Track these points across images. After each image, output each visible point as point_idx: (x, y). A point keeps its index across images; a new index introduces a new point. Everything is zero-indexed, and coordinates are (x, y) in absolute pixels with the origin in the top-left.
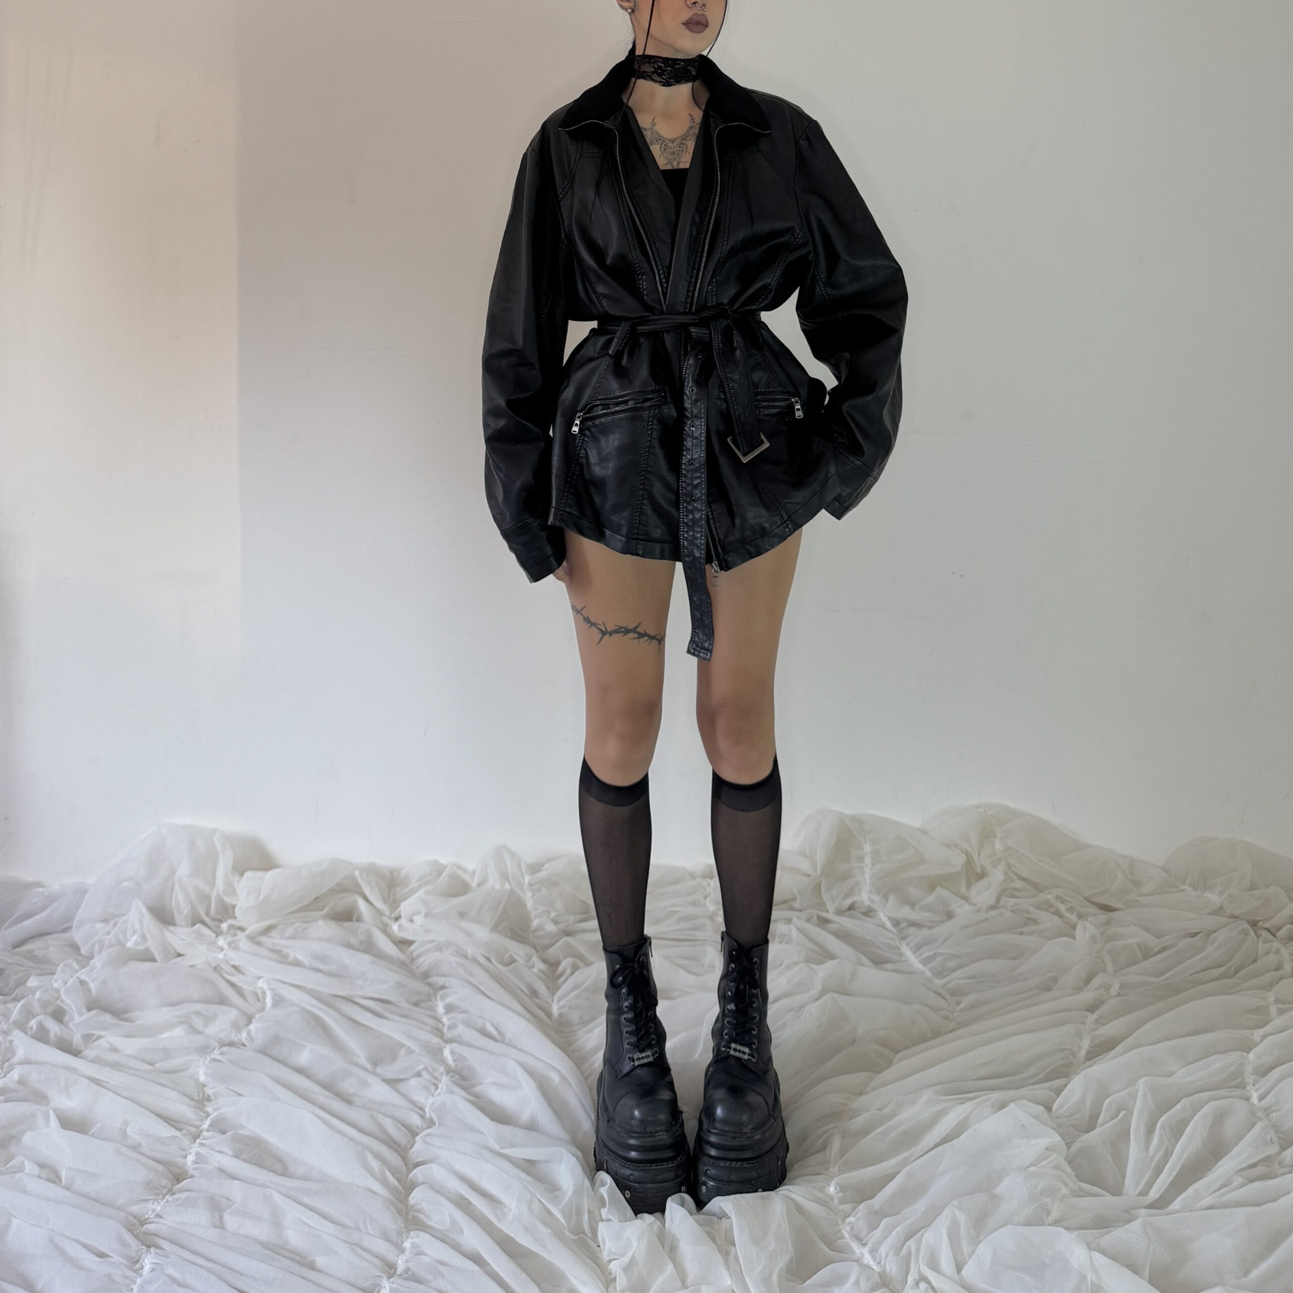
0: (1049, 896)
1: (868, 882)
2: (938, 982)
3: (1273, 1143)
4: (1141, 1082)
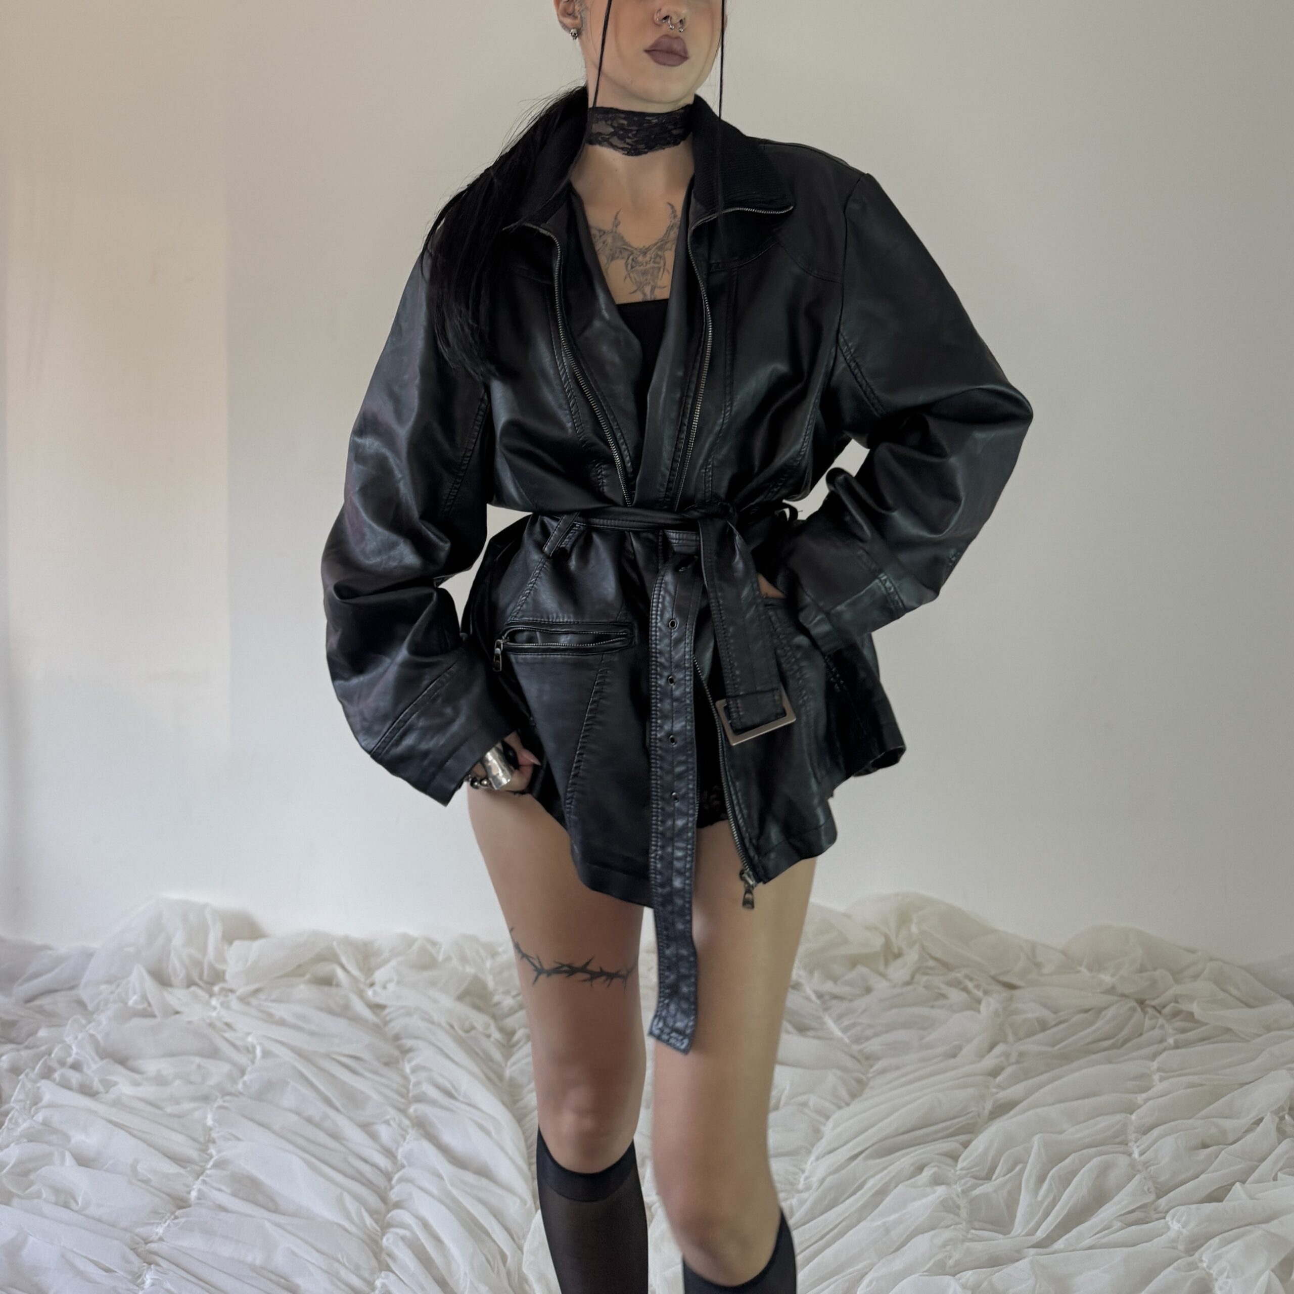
0: (958, 975)
2: (855, 1048)
3: (1150, 1192)
4: (1036, 1139)
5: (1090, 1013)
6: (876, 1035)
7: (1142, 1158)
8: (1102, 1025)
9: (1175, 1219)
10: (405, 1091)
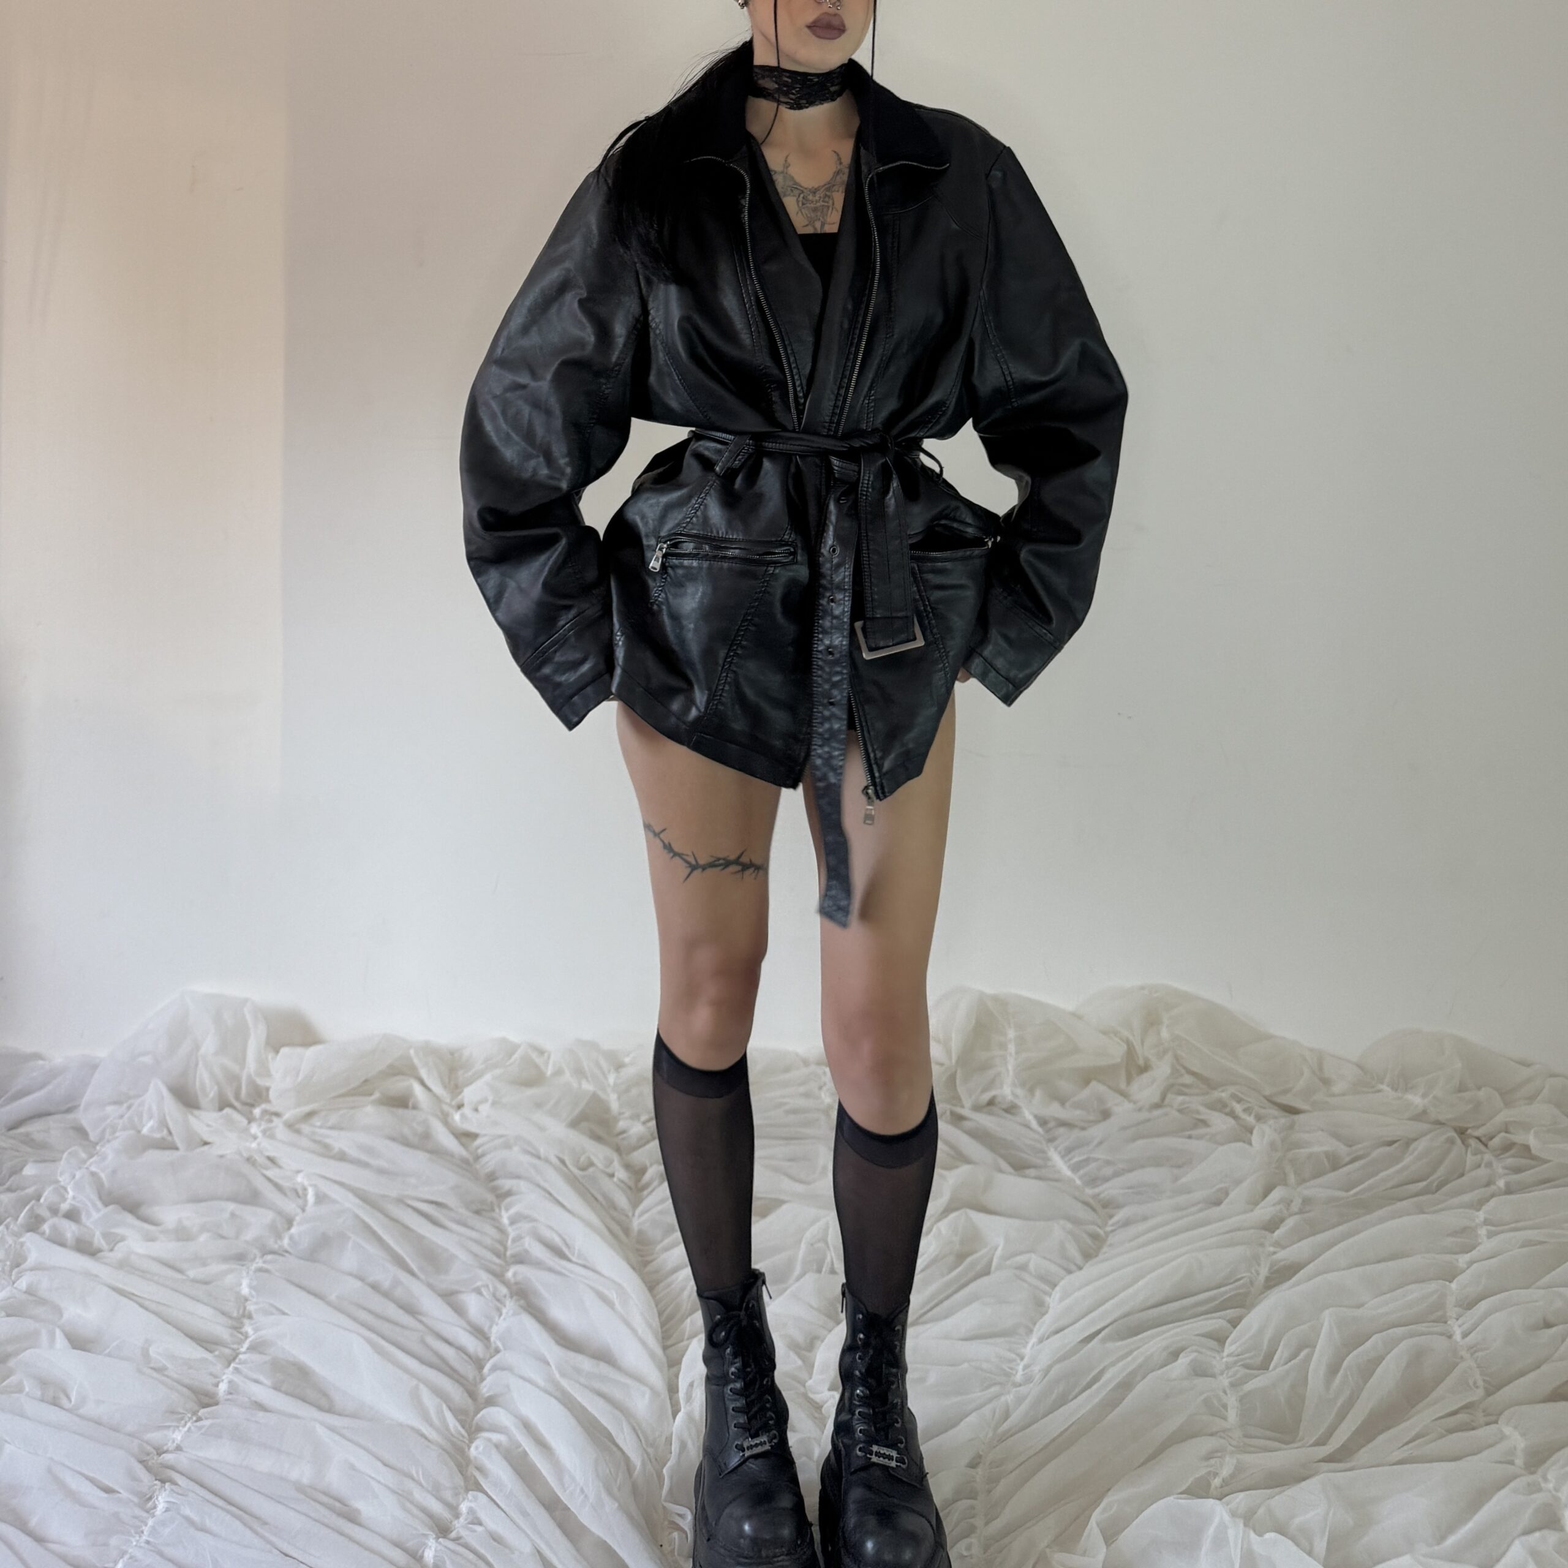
0: (1223, 1095)
1: (1011, 1073)
2: (1089, 1191)
3: (1477, 1387)
4: (1327, 1312)
5: (1396, 1145)
6: (1116, 1175)
7: (1468, 1339)
8: (1411, 1162)
9: (1511, 1424)
10: (500, 1248)
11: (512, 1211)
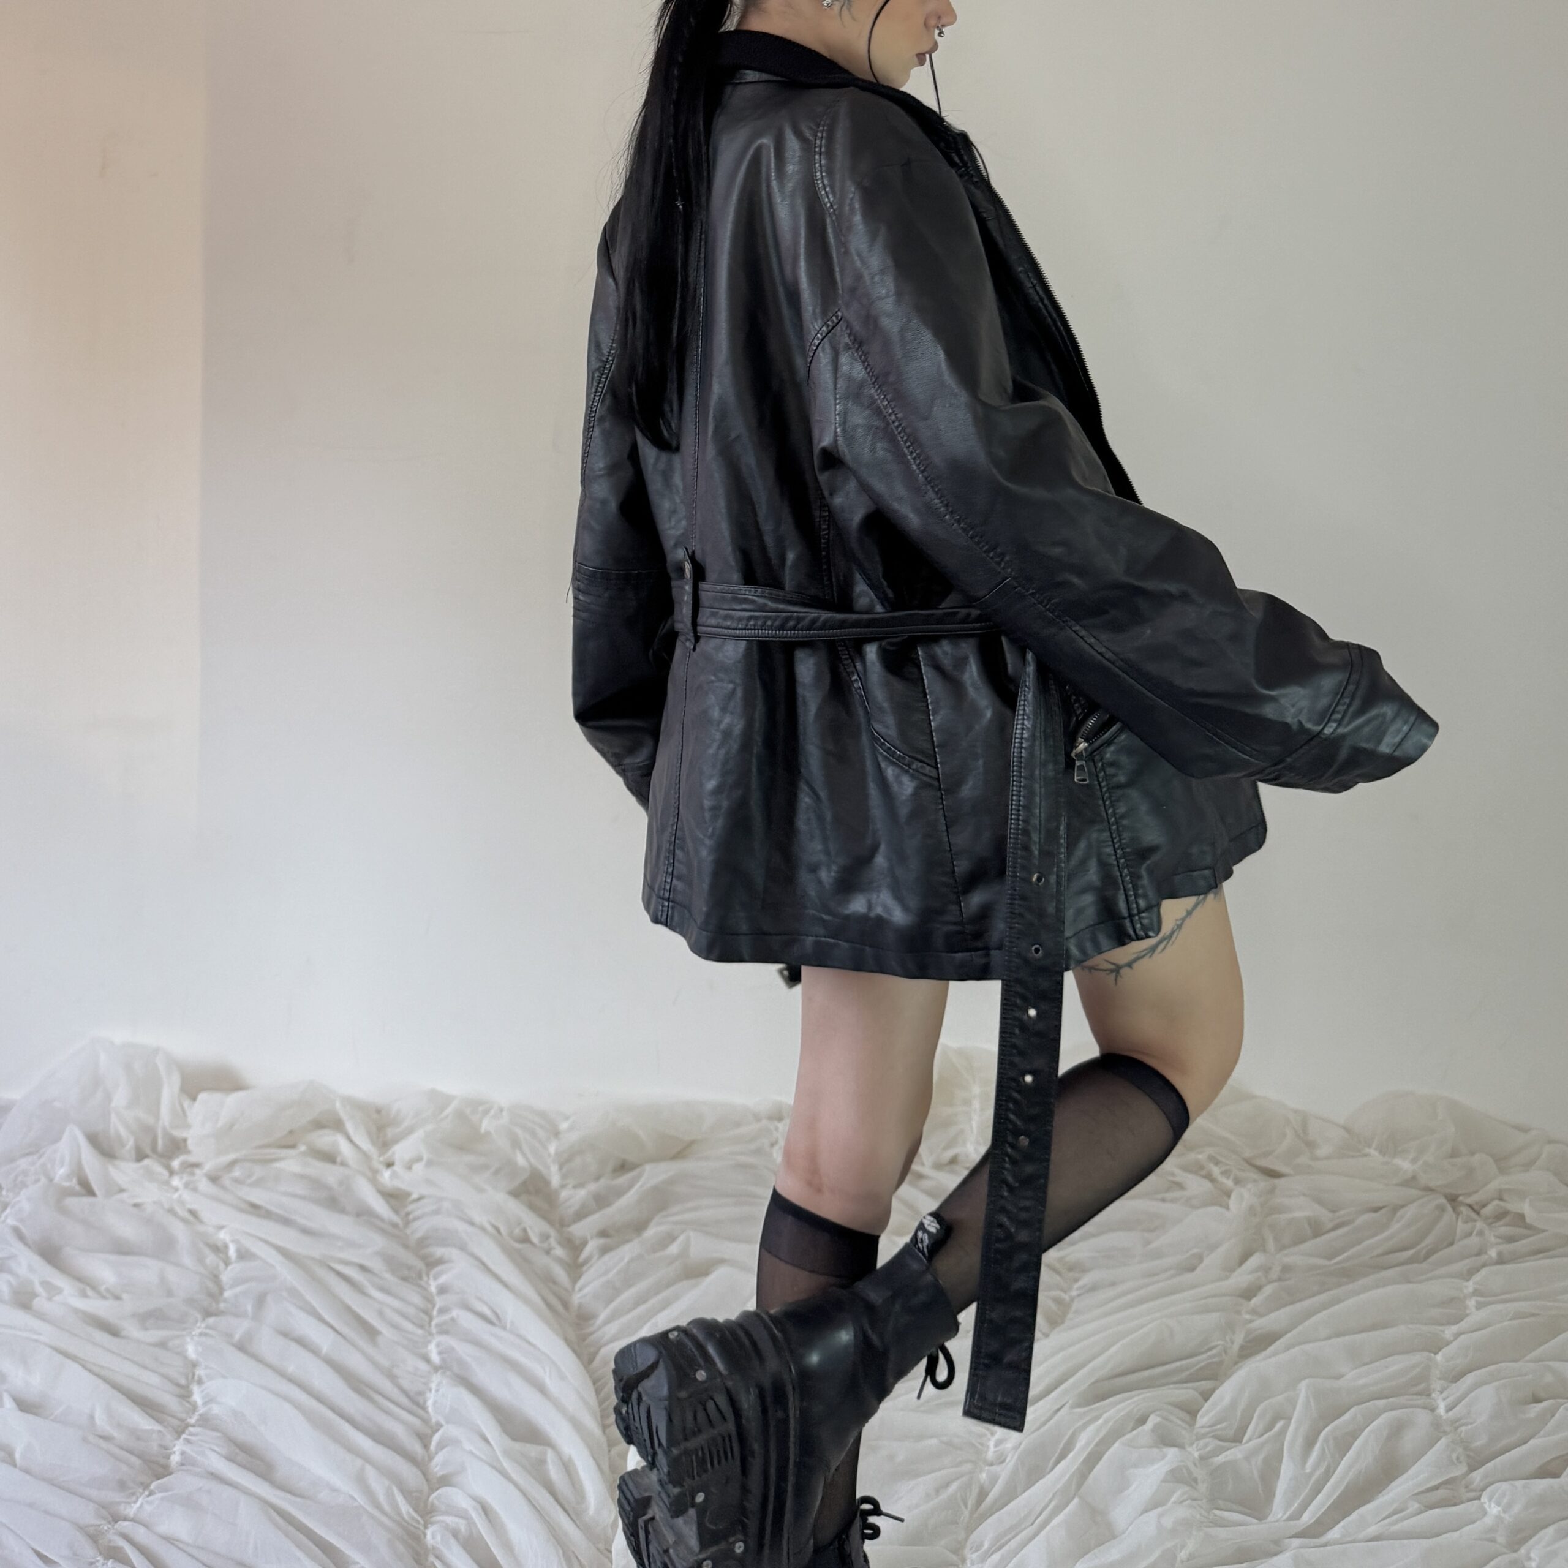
0: (1200, 1157)
1: (975, 1130)
3: (1460, 1462)
4: (1303, 1385)
5: (1384, 1211)
6: (1084, 1238)
7: (1451, 1414)
8: (1398, 1229)
9: (1493, 1500)
11: (443, 1279)
